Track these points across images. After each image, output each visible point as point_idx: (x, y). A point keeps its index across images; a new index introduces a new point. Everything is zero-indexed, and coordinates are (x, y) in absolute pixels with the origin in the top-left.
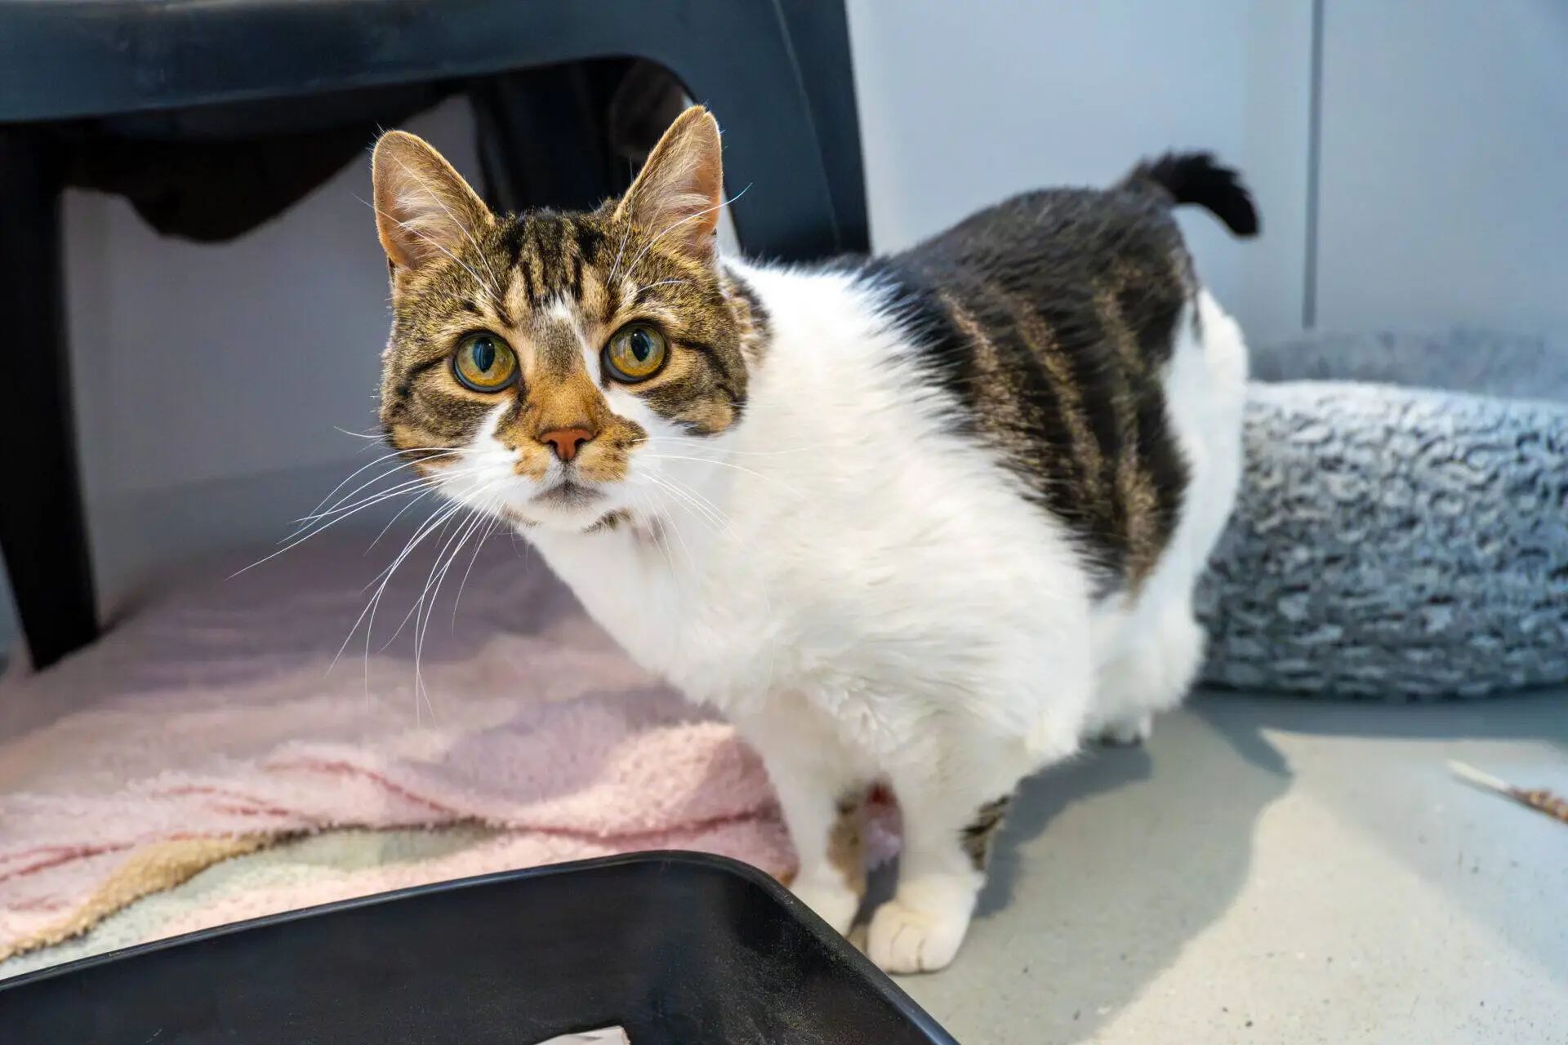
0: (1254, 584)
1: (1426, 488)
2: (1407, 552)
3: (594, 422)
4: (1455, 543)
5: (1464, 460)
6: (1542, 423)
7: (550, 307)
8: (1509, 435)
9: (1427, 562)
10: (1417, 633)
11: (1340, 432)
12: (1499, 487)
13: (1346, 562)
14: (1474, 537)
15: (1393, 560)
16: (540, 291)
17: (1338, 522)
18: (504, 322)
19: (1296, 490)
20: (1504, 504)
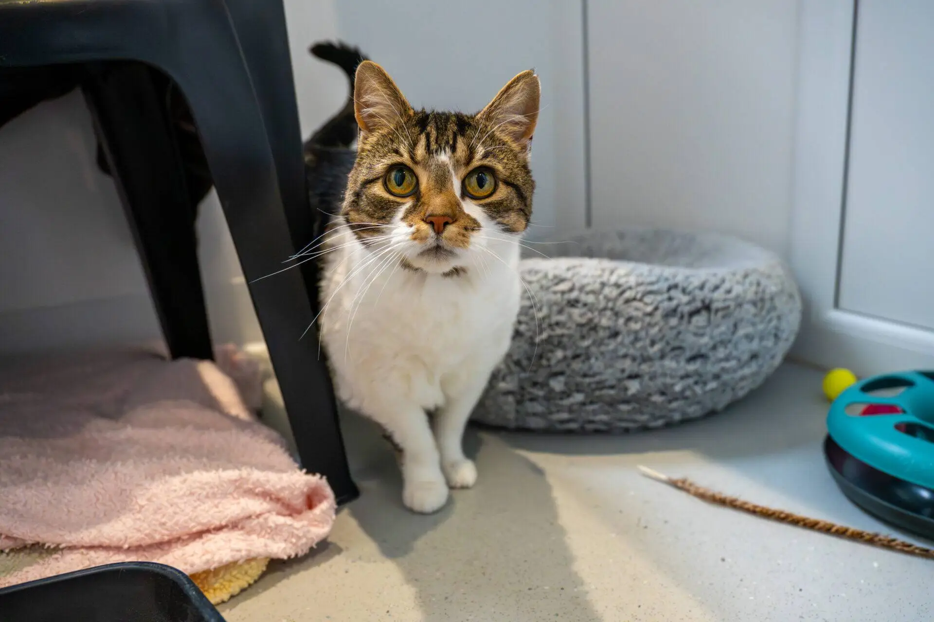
0: (535, 372)
1: (622, 316)
2: (615, 351)
3: (455, 215)
4: (639, 345)
5: (641, 300)
6: (679, 279)
7: (438, 155)
8: (664, 286)
9: (625, 356)
10: (622, 395)
11: (577, 285)
12: (659, 314)
13: (583, 358)
14: (648, 342)
15: (608, 356)
16: (434, 146)
17: (577, 335)
18: (413, 160)
19: (555, 318)
20: (662, 323)
